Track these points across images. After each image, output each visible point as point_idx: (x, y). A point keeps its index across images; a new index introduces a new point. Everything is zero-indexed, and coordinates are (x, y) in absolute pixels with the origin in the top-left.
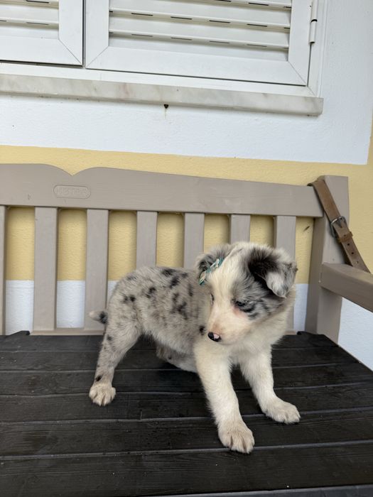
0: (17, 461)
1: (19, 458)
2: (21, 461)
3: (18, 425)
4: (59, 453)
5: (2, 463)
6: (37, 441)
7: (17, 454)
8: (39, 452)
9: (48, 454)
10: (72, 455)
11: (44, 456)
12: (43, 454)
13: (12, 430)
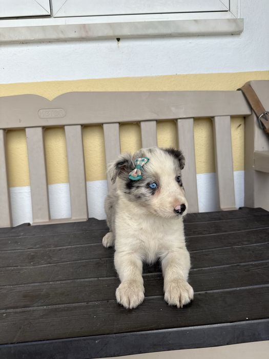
0: (16, 313)
1: (18, 310)
2: (20, 312)
3: (19, 287)
4: (51, 305)
5: (4, 315)
6: (31, 298)
7: (17, 307)
8: (35, 305)
9: (42, 306)
10: (61, 306)
11: (38, 309)
12: (38, 306)
13: (14, 291)
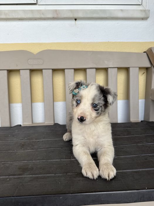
0: (15, 178)
1: (16, 177)
2: (17, 178)
3: (16, 163)
4: (34, 175)
5: (8, 179)
6: (24, 170)
7: (15, 175)
8: (25, 174)
9: (29, 175)
10: (40, 175)
11: (27, 176)
12: (27, 175)
13: (13, 165)
